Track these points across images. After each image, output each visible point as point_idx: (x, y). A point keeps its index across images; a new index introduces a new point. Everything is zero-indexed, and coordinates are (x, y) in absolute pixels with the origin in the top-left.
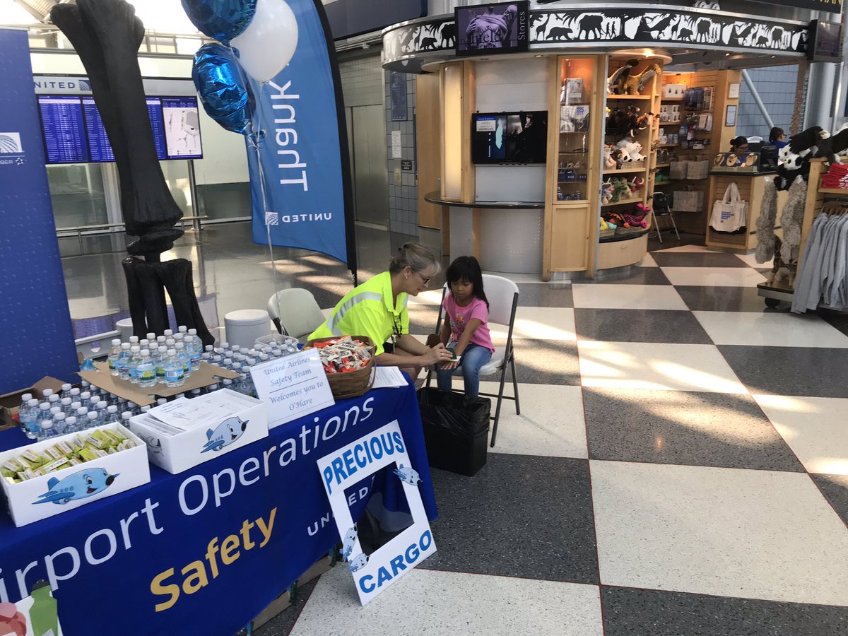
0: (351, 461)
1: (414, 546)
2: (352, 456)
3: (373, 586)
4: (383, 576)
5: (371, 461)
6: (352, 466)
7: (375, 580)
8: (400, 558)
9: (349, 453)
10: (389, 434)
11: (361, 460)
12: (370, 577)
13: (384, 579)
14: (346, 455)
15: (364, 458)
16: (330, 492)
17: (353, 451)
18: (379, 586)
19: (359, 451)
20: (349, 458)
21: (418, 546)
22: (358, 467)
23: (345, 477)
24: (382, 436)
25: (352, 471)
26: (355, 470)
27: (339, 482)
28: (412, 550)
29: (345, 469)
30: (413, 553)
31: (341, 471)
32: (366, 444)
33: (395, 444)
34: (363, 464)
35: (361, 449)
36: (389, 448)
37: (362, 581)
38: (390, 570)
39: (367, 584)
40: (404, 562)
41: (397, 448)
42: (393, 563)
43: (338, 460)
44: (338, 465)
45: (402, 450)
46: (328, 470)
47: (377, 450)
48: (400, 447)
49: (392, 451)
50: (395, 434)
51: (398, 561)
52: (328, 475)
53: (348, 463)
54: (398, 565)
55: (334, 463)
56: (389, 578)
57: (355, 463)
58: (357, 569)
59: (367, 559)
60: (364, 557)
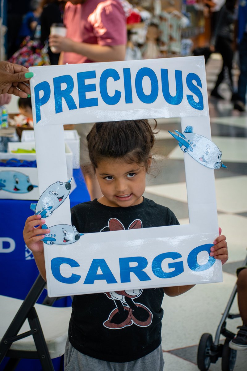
0: (92, 88)
1: (175, 255)
2: (96, 81)
3: (74, 279)
4: (100, 272)
5: (129, 100)
6: (89, 95)
7: (83, 271)
8: (142, 261)
9: (92, 75)
10: (178, 74)
11: (111, 93)
12: (73, 263)
13: (100, 277)
14: (82, 76)
15: (118, 94)
16: (39, 118)
17: (99, 75)
18: (86, 283)
19: (110, 80)
20: (88, 82)
21: (184, 259)
22: (101, 101)
23: (72, 106)
24: (164, 72)
25: (86, 103)
26: (94, 102)
27: (59, 109)
28: (170, 260)
29: (75, 95)
30: (171, 266)
31: (67, 94)
32: (127, 72)
33: (187, 91)
34: (112, 100)
35: (117, 77)
36: (173, 92)
37: (57, 263)
38: (116, 270)
39: (66, 270)
40: (148, 270)
41: (190, 98)
42: (124, 262)
43: (67, 79)
44: (64, 86)
45: (200, 106)
46: (44, 86)
47: (147, 89)
48: (196, 99)
49: (177, 100)
50: (192, 77)
51: (133, 265)
52: (41, 94)
53: (83, 89)
54: (134, 270)
55: (58, 81)
56: (111, 279)
57: (96, 94)
58: (52, 241)
59: (77, 238)
60: (72, 233)
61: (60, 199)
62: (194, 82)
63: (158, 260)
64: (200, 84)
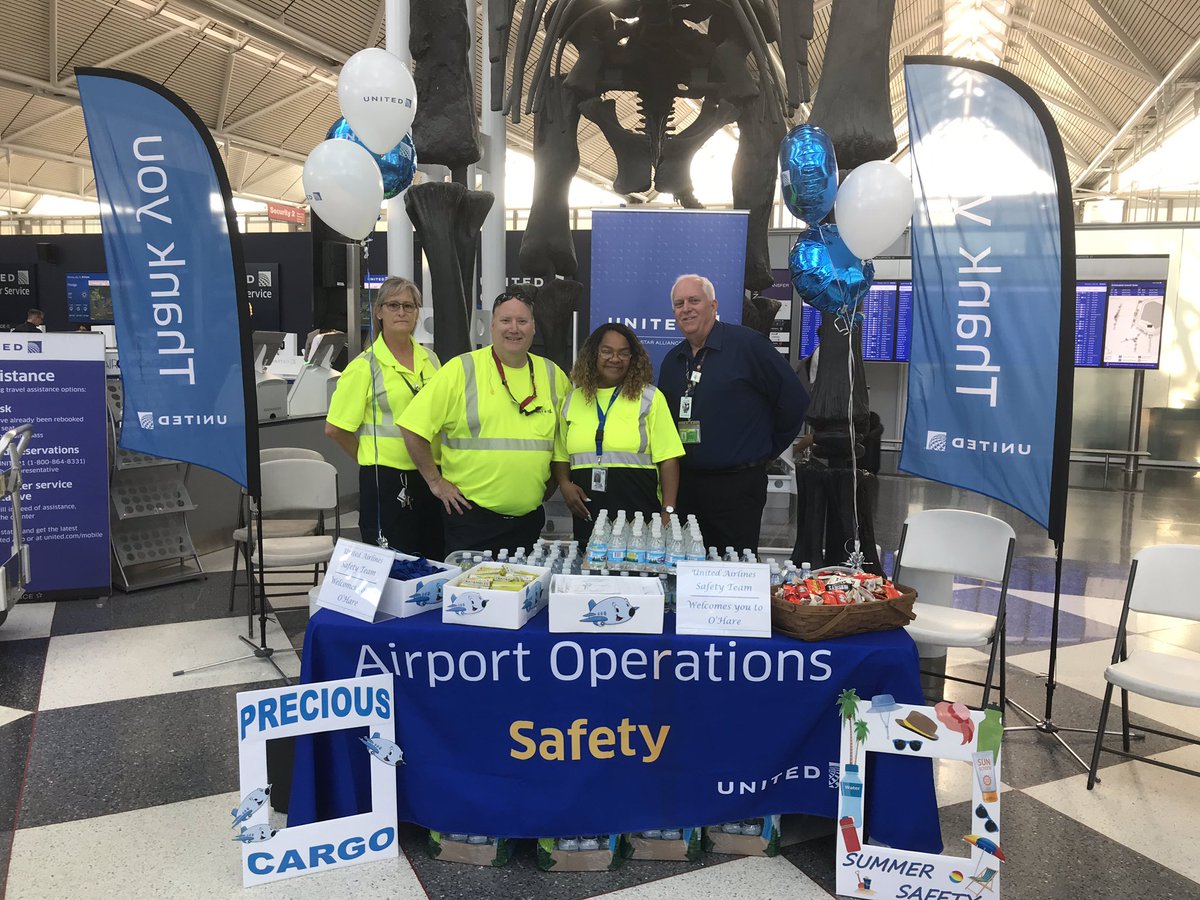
0: (293, 707)
1: (359, 840)
2: (297, 702)
3: (269, 869)
4: (291, 861)
5: (325, 715)
6: (290, 714)
7: (276, 863)
8: (330, 848)
9: (293, 696)
10: (370, 690)
11: (310, 710)
12: (268, 856)
13: (292, 866)
14: (284, 699)
15: (316, 711)
16: (244, 737)
17: (299, 697)
18: (278, 872)
19: (310, 699)
20: (289, 703)
21: (366, 842)
22: (300, 718)
23: (274, 724)
24: (358, 690)
25: (286, 720)
26: (294, 719)
27: (262, 727)
28: (354, 844)
29: (277, 714)
30: (354, 849)
31: (270, 715)
32: (325, 692)
33: (376, 704)
34: (311, 717)
35: (315, 697)
36: (364, 705)
37: (253, 858)
38: (306, 858)
40: (335, 855)
41: (378, 709)
42: (313, 851)
43: (272, 702)
44: (268, 708)
45: (386, 716)
46: (250, 709)
47: (342, 705)
48: (384, 710)
49: (367, 712)
50: (381, 691)
51: (322, 852)
52: (247, 716)
53: (285, 709)
54: (322, 856)
55: (262, 704)
56: (301, 866)
57: (297, 712)
59: (274, 834)
61: (260, 803)
62: (383, 696)
63: (344, 845)
64: (387, 697)
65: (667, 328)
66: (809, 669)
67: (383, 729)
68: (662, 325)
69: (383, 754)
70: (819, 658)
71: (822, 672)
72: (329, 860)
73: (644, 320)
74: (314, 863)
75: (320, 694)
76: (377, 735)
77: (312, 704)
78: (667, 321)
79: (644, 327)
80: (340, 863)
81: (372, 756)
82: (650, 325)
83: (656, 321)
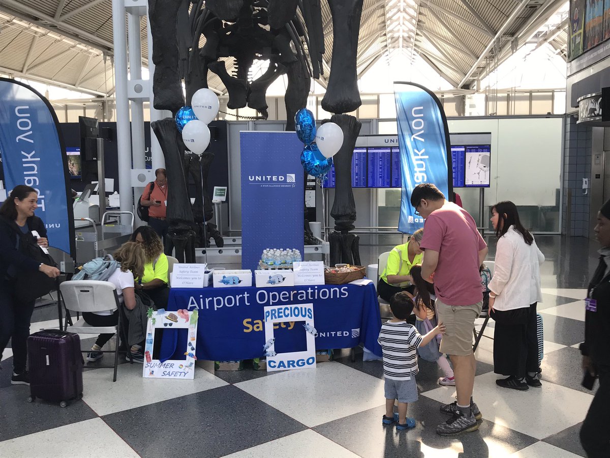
0: (281, 312)
1: (303, 360)
2: (283, 311)
3: (275, 366)
4: (282, 365)
5: (291, 316)
6: (280, 315)
7: (277, 364)
8: (294, 362)
9: (281, 309)
10: (305, 308)
11: (286, 314)
12: (275, 362)
13: (282, 366)
14: (279, 309)
15: (288, 314)
16: (266, 321)
17: (283, 309)
18: (278, 368)
19: (286, 310)
20: (280, 311)
21: (305, 361)
22: (284, 316)
23: (276, 318)
24: (301, 308)
25: (279, 317)
26: (282, 317)
27: (272, 318)
28: (301, 361)
29: (277, 314)
30: (302, 363)
31: (274, 314)
32: (291, 308)
33: (307, 313)
34: (287, 316)
35: (288, 310)
36: (304, 314)
37: (270, 362)
38: (286, 365)
39: (272, 364)
40: (295, 364)
41: (308, 315)
42: (289, 362)
43: (275, 310)
44: (274, 312)
45: (311, 318)
46: (268, 312)
47: (296, 313)
48: (310, 316)
49: (304, 316)
50: (309, 309)
51: (291, 363)
52: (267, 314)
53: (279, 313)
55: (272, 311)
56: (285, 367)
57: (282, 314)
58: (269, 356)
59: (276, 355)
60: (274, 353)
61: (272, 344)
63: (298, 362)
64: (311, 311)
65: (274, 180)
66: (341, 293)
67: (310, 322)
68: (271, 179)
69: (310, 331)
70: (344, 290)
71: (345, 294)
72: (294, 366)
73: (264, 177)
74: (289, 367)
75: (289, 309)
76: (308, 324)
77: (287, 312)
78: (274, 177)
79: (264, 180)
80: (297, 367)
81: (307, 332)
82: (266, 179)
83: (269, 177)
